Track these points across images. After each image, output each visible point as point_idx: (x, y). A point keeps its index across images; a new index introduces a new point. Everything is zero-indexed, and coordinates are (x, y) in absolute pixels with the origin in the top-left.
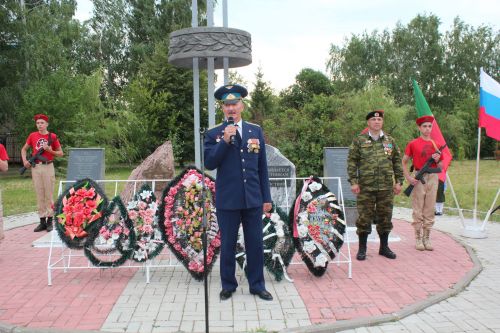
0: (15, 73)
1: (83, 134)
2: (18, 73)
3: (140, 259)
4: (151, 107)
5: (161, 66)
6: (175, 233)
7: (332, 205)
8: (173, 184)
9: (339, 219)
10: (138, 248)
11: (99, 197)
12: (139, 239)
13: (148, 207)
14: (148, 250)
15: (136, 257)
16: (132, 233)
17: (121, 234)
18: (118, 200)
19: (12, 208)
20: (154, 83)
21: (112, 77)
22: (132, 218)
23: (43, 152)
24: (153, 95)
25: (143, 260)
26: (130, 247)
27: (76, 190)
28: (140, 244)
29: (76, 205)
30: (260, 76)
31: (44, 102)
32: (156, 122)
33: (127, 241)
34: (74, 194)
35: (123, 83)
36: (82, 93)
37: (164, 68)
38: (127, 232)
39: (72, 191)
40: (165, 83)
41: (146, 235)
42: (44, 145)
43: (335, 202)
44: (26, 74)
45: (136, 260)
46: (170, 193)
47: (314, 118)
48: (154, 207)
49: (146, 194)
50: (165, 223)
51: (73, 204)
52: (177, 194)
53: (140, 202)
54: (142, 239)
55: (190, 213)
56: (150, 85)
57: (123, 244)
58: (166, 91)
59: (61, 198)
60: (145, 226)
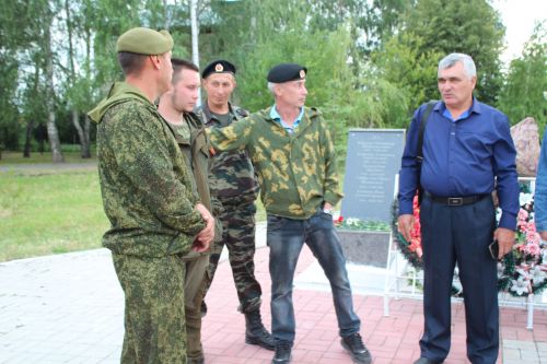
0: (237, 32)
1: (337, 110)
2: (242, 33)
3: (520, 292)
4: (415, 74)
5: (431, 15)
10: (517, 276)
12: (518, 263)
13: (530, 217)
14: (532, 281)
15: (514, 288)
20: (420, 41)
21: (355, 36)
24: (417, 58)
25: (525, 295)
26: (505, 273)
28: (521, 271)
32: (422, 94)
35: (369, 44)
36: (324, 56)
37: (435, 18)
40: (436, 40)
41: (530, 258)
44: (252, 34)
45: (514, 294)
49: (525, 199)
54: (524, 264)
56: (414, 43)
58: (437, 51)
60: (529, 245)
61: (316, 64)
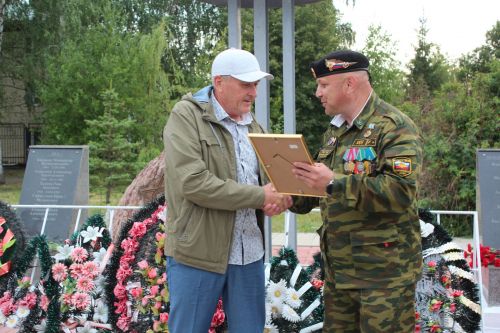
0: (43, 32)
2: (47, 33)
6: (129, 311)
7: (453, 269)
8: (142, 215)
9: (466, 301)
11: (9, 235)
12: (65, 319)
13: (90, 258)
16: (54, 307)
17: (34, 308)
18: (41, 243)
21: (192, 37)
22: (56, 277)
28: (66, 330)
30: (423, 32)
33: (44, 322)
36: (135, 61)
38: (44, 305)
41: (78, 312)
43: (460, 264)
44: (60, 34)
46: (132, 232)
47: (492, 97)
48: (103, 258)
49: (93, 234)
50: (116, 292)
52: (145, 235)
53: (78, 247)
54: (71, 321)
55: (161, 274)
57: (37, 327)
60: (77, 294)
61: (125, 70)
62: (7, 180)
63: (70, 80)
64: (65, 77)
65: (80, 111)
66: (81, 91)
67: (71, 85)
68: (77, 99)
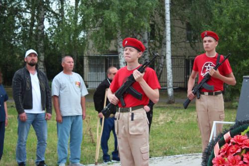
19: (185, 145)
23: (209, 79)
27: (232, 136)
29: (230, 157)
31: (238, 17)
34: (229, 142)
39: (227, 136)
42: (210, 69)
51: (227, 155)
59: (213, 144)
62: (177, 100)
63: (231, 22)
64: (227, 19)
65: (238, 46)
66: (240, 30)
67: (231, 25)
68: (236, 37)
